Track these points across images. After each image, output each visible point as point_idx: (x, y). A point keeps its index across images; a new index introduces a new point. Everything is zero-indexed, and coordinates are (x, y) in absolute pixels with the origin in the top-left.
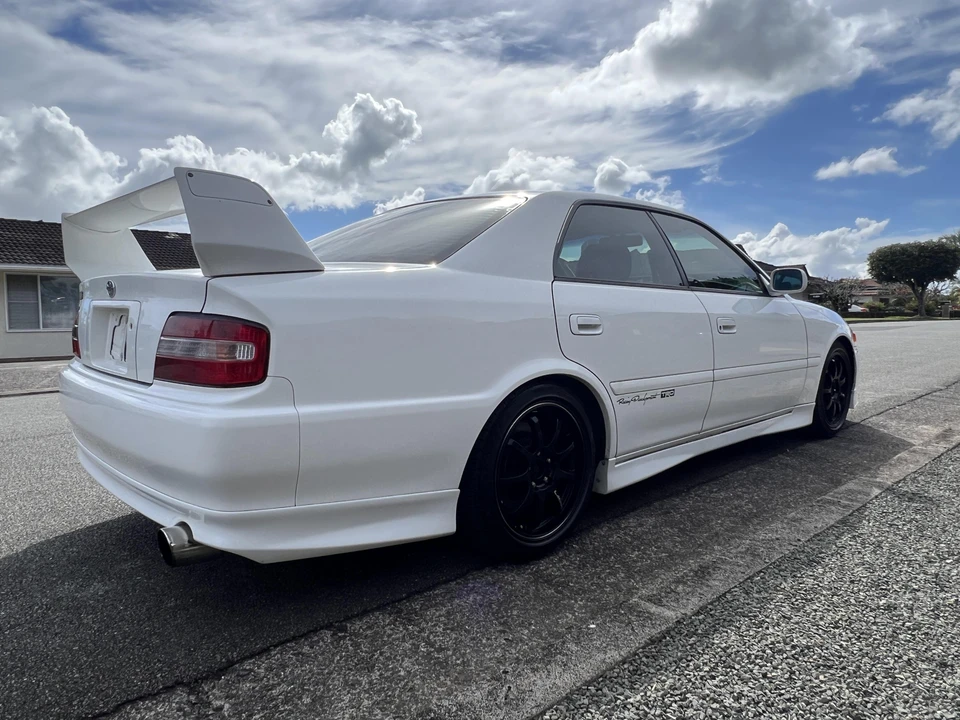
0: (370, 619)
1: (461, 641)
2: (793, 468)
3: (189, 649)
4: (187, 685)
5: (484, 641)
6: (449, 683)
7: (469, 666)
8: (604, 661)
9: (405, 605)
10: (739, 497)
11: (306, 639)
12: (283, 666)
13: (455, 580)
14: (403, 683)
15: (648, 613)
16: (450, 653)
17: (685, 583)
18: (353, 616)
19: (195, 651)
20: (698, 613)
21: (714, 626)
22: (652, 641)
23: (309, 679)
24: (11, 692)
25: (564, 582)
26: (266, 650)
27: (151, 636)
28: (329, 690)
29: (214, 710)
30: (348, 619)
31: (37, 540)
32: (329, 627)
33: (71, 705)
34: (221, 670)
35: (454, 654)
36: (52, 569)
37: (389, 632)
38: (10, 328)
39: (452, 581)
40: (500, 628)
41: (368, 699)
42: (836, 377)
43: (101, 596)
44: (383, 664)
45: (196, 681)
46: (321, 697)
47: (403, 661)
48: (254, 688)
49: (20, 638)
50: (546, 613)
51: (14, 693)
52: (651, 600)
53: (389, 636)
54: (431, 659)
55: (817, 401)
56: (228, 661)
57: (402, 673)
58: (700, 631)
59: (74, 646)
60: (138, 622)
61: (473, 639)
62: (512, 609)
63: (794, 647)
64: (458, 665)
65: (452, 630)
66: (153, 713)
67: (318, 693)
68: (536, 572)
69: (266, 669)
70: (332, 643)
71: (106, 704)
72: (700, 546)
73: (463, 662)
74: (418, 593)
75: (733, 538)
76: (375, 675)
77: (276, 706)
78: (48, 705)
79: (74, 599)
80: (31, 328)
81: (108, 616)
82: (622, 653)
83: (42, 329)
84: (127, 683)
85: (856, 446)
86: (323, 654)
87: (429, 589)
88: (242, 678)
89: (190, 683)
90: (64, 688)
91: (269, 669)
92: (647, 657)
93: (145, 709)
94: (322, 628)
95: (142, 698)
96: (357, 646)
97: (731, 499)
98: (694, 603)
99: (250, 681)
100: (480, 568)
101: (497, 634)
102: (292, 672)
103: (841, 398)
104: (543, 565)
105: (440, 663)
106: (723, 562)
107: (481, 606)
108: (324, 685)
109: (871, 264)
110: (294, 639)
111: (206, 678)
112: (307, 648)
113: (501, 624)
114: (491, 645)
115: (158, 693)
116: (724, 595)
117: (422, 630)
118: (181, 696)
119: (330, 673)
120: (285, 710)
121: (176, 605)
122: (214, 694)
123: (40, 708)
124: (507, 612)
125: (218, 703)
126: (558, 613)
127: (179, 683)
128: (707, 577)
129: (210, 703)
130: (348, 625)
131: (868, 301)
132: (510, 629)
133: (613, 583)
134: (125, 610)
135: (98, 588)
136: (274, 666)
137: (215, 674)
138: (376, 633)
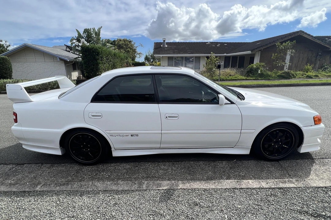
20: (40, 191)
25: (79, 173)
70: (37, 166)
99: (21, 168)
103: (283, 147)
115: (14, 164)
125: (14, 169)
127: (17, 164)
137: (22, 164)
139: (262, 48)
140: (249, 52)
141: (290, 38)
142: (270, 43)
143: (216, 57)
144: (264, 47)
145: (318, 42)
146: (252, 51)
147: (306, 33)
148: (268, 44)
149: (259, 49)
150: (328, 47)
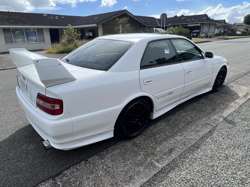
0: (93, 157)
1: (114, 165)
2: (204, 104)
3: (52, 167)
4: (52, 178)
5: (119, 165)
6: (110, 178)
7: (115, 173)
8: (142, 182)
9: (102, 153)
10: (188, 115)
11: (79, 164)
12: (73, 172)
13: (114, 145)
14: (99, 178)
15: (155, 165)
16: (111, 169)
17: (166, 155)
18: (90, 157)
19: (54, 168)
20: (167, 166)
21: (170, 170)
22: (155, 175)
23: (79, 176)
24: (14, 180)
25: (140, 146)
26: (69, 167)
27: (44, 163)
28: (83, 180)
29: (58, 185)
30: (88, 158)
31: (17, 129)
32: (84, 160)
33: (27, 184)
34: (59, 173)
35: (112, 169)
36: (21, 140)
37: (97, 162)
38: (6, 43)
39: (113, 145)
40: (123, 161)
41: (91, 183)
42: (221, 76)
43: (33, 149)
44: (95, 172)
45: (54, 177)
46: (81, 182)
47: (100, 171)
48: (67, 179)
49: (15, 163)
50: (134, 156)
51: (15, 180)
52: (157, 161)
53: (98, 163)
54: (106, 171)
55: (214, 84)
56: (61, 171)
57: (99, 175)
58: (166, 172)
59: (27, 166)
60: (41, 158)
61: (116, 164)
62: (126, 155)
63: (186, 180)
64: (112, 172)
65: (112, 161)
66: (45, 186)
67: (81, 181)
68: (134, 142)
69: (69, 173)
70: (84, 165)
71: (35, 184)
72: (175, 133)
73: (113, 172)
74: (105, 149)
75: (183, 130)
76: (93, 176)
77: (71, 185)
78: (22, 184)
79: (27, 150)
80: (11, 43)
81: (34, 156)
82: (147, 179)
83: (14, 44)
84: (39, 177)
85: (223, 95)
86: (82, 169)
87: (108, 148)
88: (64, 176)
89: (53, 177)
90: (26, 179)
91: (70, 173)
92: (153, 180)
93: (43, 185)
94: (82, 160)
95: (43, 182)
96: (90, 166)
97: (186, 116)
98: (167, 162)
99: (66, 177)
100: (120, 141)
101: (122, 163)
102: (75, 174)
103: (221, 81)
104: (136, 139)
105: (108, 172)
106: (177, 147)
107: (119, 153)
108: (82, 178)
109: (245, 19)
110: (76, 164)
111: (56, 176)
112: (79, 167)
113: (123, 159)
114: (120, 166)
115: (46, 180)
116: (174, 159)
117: (105, 161)
118: (51, 181)
119: (83, 175)
120: (73, 186)
121: (50, 153)
122: (58, 181)
123: (21, 185)
124: (125, 156)
125: (59, 183)
126: (137, 156)
127: (50, 177)
128: (172, 153)
129: (57, 183)
130: (88, 159)
131: (242, 30)
132: (125, 161)
133: (151, 146)
134: (38, 154)
135: (32, 146)
136: (71, 172)
137: (58, 175)
138: (95, 162)
139: (104, 22)
140: (95, 25)
141: (120, 15)
142: (108, 18)
143: (75, 29)
144: (105, 21)
145: (136, 19)
146: (97, 24)
147: (129, 12)
148: (107, 19)
149: (102, 23)
150: (141, 23)
